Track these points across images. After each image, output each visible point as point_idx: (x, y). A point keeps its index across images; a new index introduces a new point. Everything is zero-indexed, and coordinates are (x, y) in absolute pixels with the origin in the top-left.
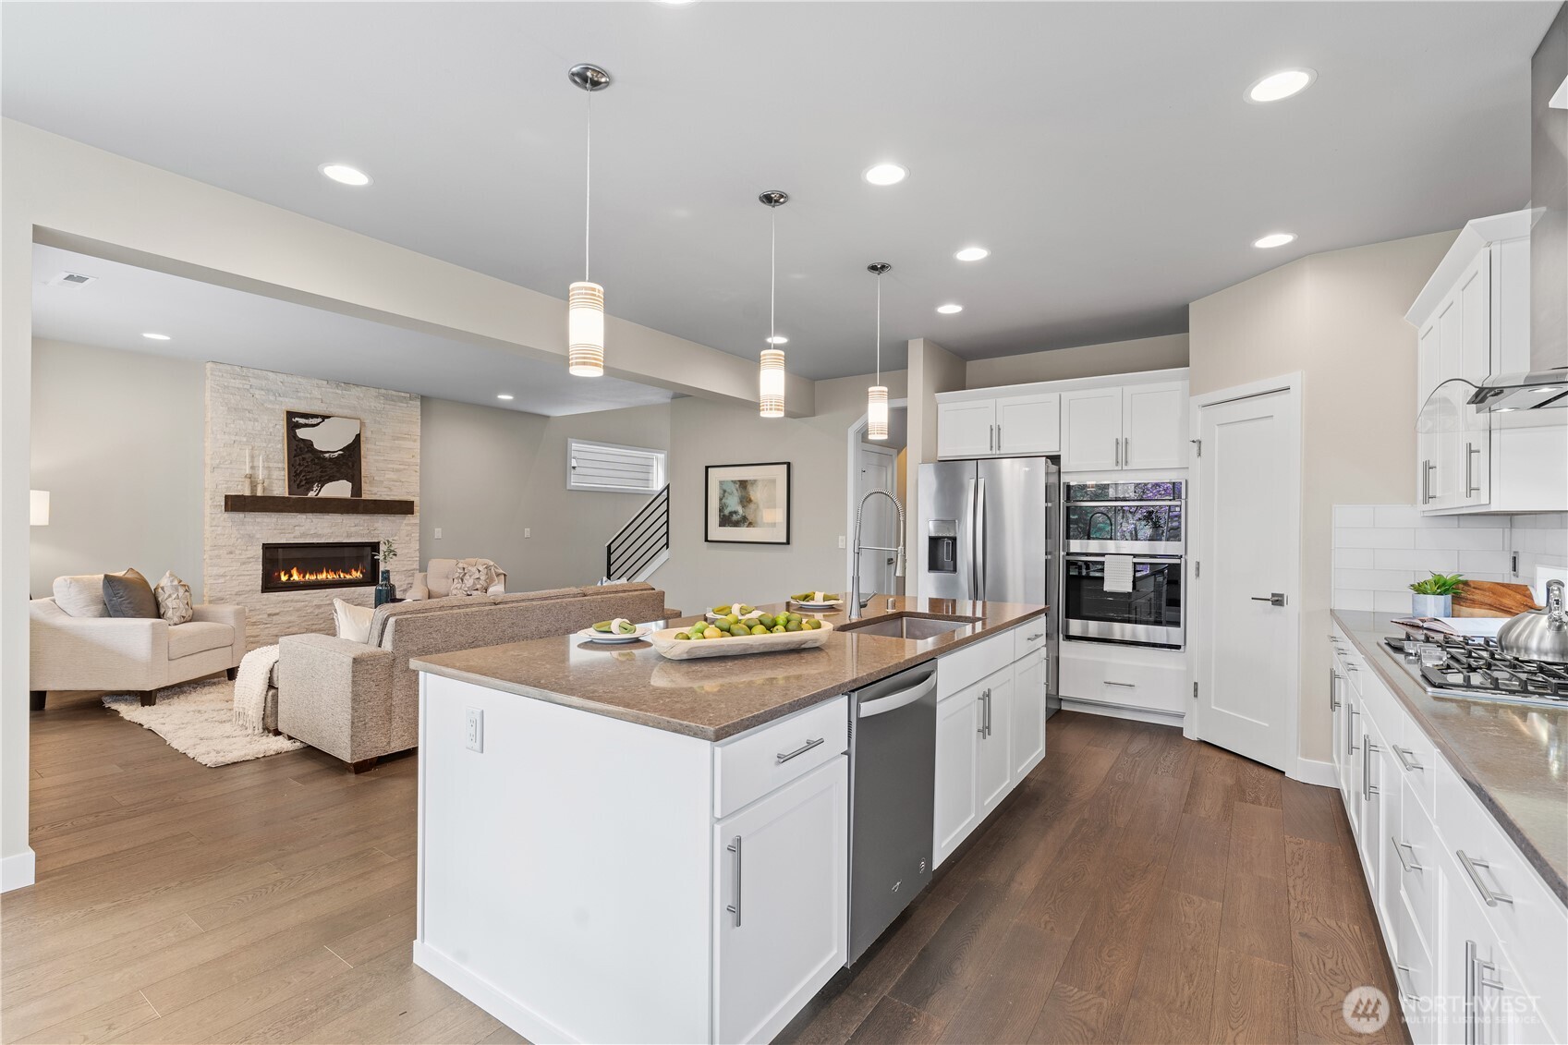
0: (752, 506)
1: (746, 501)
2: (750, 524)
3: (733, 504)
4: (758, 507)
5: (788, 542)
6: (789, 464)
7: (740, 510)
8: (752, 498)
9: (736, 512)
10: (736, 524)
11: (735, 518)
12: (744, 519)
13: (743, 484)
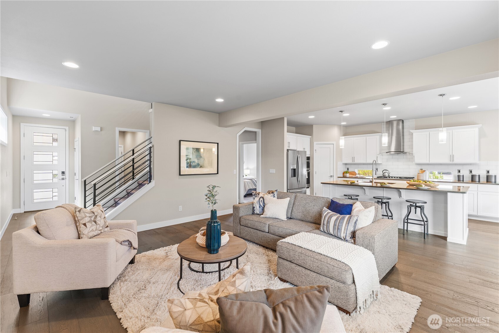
0: (202, 159)
1: (199, 156)
2: (201, 167)
3: (193, 158)
4: (204, 160)
5: (218, 173)
6: (218, 144)
7: (196, 161)
8: (202, 156)
9: (194, 162)
10: (195, 167)
11: (193, 164)
12: (198, 165)
13: (198, 150)
